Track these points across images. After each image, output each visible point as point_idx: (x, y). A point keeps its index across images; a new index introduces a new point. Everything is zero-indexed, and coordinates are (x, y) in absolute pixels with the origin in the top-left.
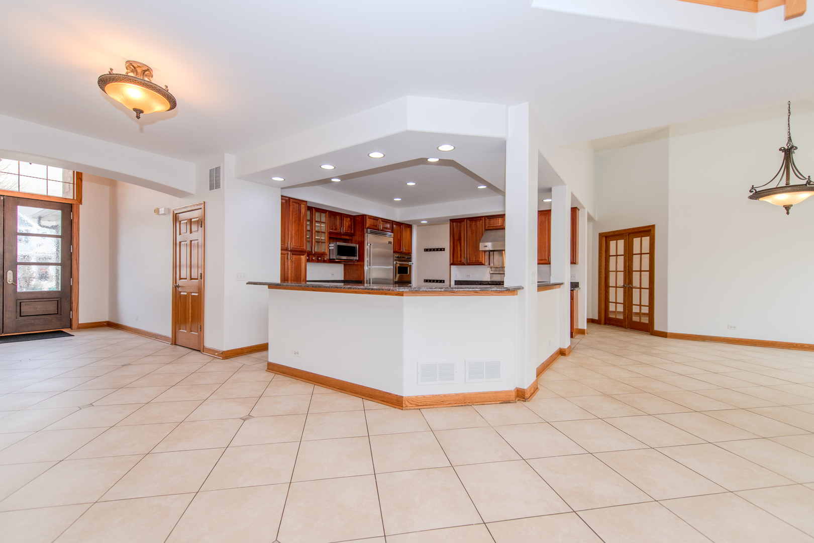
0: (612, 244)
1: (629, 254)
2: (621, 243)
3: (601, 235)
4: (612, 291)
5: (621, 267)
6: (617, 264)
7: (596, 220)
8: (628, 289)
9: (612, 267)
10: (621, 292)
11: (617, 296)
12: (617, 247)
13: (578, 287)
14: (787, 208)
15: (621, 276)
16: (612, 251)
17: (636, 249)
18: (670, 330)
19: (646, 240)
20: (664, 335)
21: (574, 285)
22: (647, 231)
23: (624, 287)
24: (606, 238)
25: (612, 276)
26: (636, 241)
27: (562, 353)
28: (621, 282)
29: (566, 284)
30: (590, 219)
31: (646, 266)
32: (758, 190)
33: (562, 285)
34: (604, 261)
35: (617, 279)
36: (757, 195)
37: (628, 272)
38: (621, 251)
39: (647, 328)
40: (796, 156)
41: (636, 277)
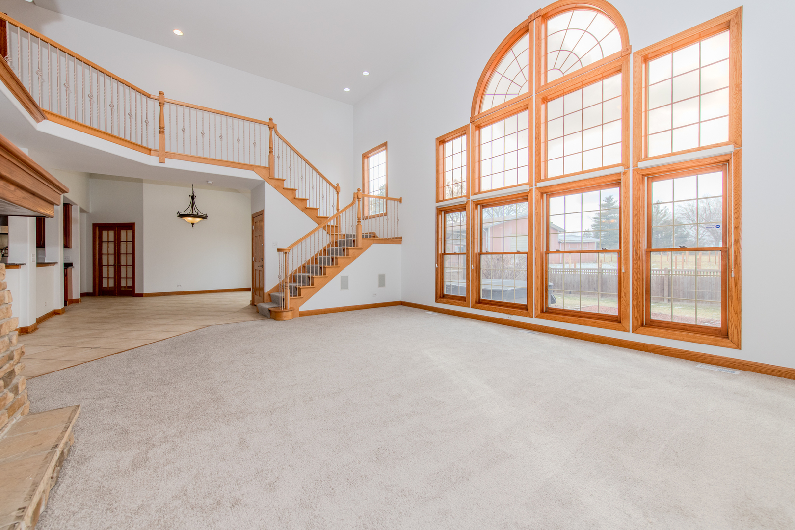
0: (105, 233)
1: (117, 242)
2: (112, 233)
3: (95, 226)
4: (105, 269)
5: (112, 251)
6: (108, 248)
7: (90, 212)
8: (117, 267)
9: (104, 251)
10: (112, 270)
11: (108, 273)
12: (108, 236)
13: (72, 266)
14: (193, 224)
15: (112, 258)
16: (105, 239)
17: (123, 238)
18: (146, 291)
19: (130, 232)
20: (141, 295)
21: (68, 265)
22: (130, 226)
23: (114, 266)
24: (99, 229)
25: (105, 258)
26: (123, 233)
27: (56, 313)
28: (112, 262)
29: (59, 263)
30: (82, 211)
31: (130, 251)
32: (180, 214)
33: (56, 264)
34: (98, 246)
35: (108, 260)
36: (181, 216)
37: (117, 254)
38: (112, 239)
39: (130, 292)
40: (196, 200)
41: (123, 258)
